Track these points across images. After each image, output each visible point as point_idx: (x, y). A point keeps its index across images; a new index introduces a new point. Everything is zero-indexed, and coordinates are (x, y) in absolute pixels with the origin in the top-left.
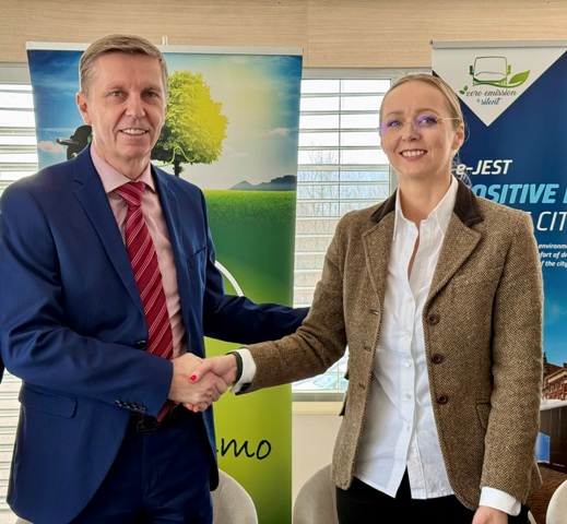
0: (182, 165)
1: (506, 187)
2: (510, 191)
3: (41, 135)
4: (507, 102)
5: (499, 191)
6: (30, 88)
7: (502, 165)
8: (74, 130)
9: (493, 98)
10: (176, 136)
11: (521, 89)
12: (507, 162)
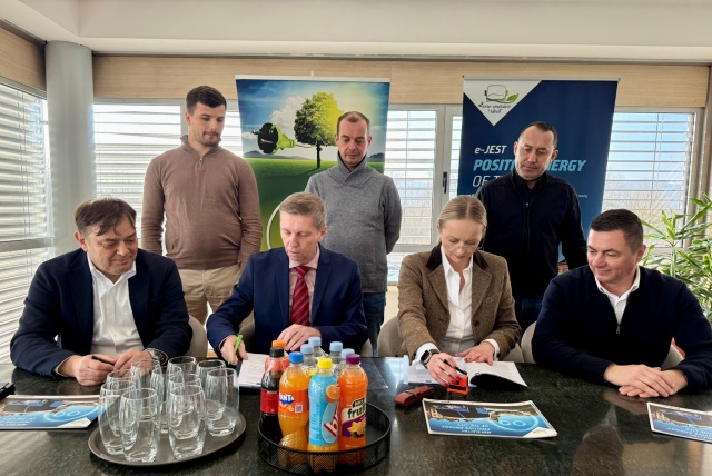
0: (321, 147)
1: (502, 161)
2: (505, 163)
3: (244, 129)
4: (505, 112)
5: (499, 163)
6: (238, 114)
7: (501, 148)
8: (261, 126)
9: (497, 109)
10: (318, 129)
11: (513, 104)
12: (504, 147)
